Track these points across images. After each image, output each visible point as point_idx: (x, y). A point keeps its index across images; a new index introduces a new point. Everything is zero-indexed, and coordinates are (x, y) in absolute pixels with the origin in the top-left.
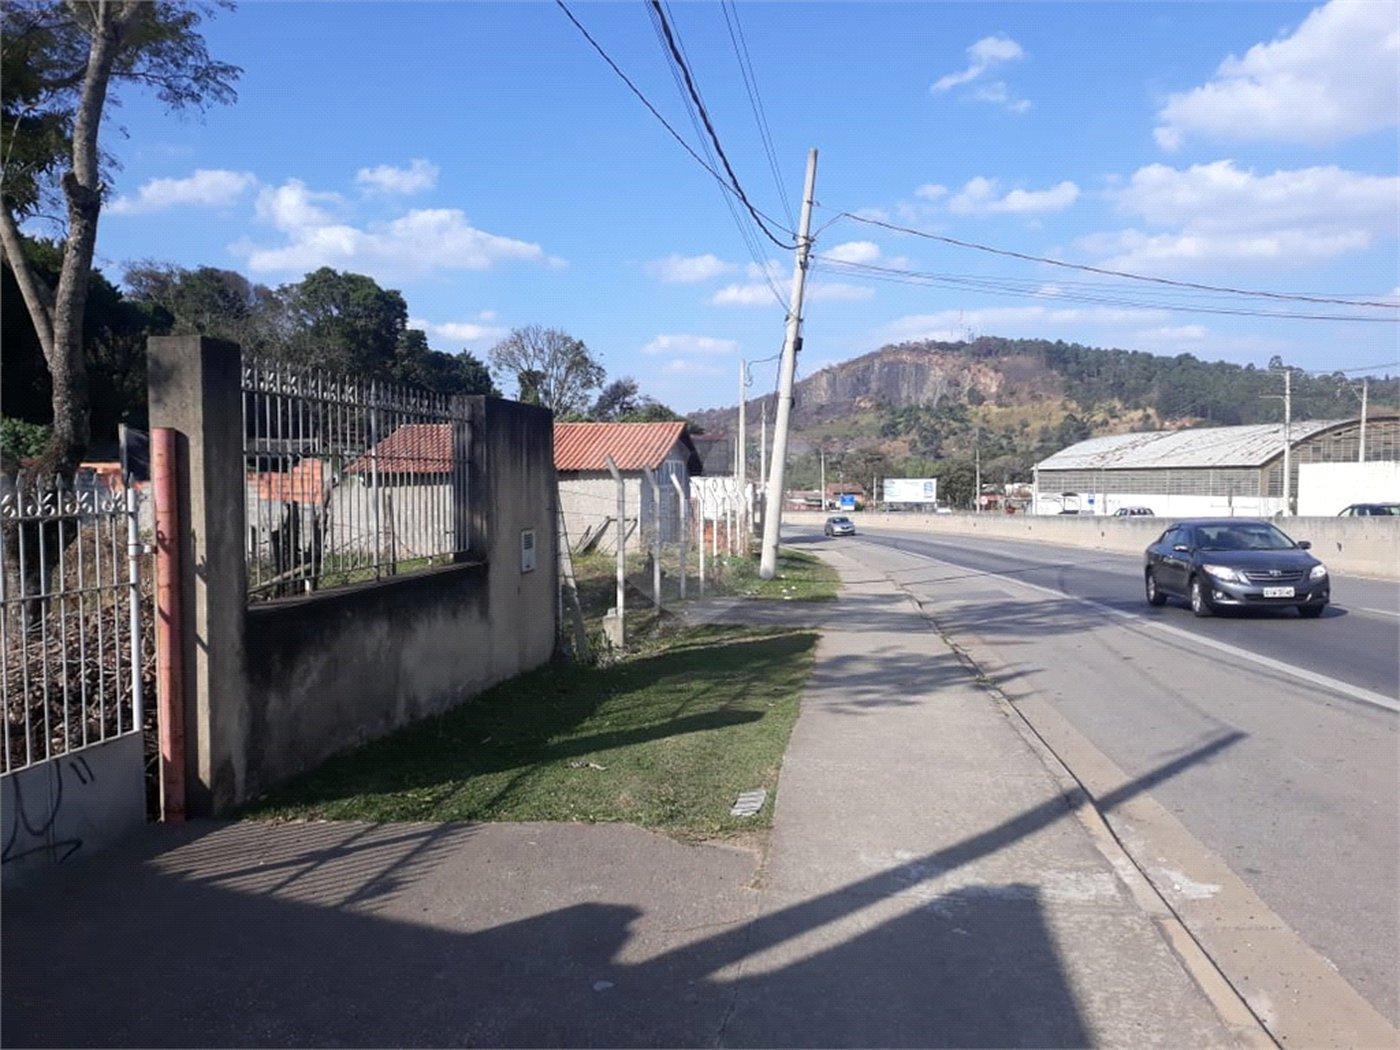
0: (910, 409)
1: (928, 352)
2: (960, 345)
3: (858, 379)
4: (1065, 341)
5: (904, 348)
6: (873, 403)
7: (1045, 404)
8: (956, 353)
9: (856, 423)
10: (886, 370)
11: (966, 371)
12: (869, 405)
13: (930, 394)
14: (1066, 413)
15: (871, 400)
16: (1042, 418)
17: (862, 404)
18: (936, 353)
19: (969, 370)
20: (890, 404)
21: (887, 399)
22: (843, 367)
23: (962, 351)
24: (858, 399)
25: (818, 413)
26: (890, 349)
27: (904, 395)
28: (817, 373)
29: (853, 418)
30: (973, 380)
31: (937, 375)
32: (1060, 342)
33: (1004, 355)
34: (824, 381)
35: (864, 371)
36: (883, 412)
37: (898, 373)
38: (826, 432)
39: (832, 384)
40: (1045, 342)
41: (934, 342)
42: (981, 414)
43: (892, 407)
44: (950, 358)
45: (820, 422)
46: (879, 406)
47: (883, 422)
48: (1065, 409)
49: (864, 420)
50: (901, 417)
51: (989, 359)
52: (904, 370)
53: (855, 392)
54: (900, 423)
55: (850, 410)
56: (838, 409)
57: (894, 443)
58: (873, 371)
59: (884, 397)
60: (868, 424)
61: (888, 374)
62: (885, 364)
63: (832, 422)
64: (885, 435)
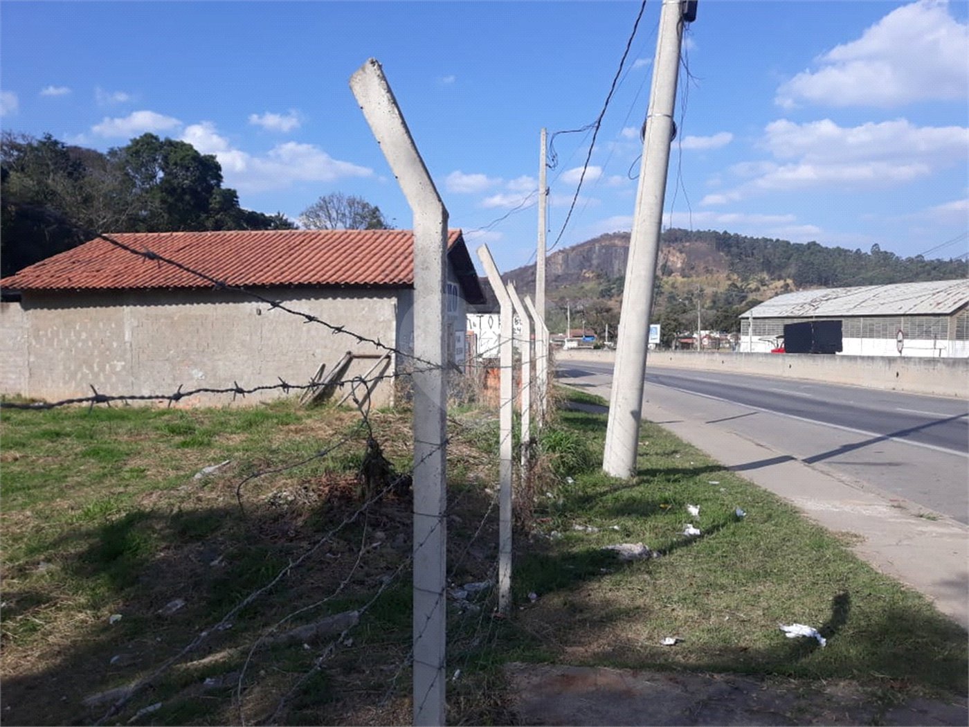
0: (620, 279)
3: (584, 257)
4: (728, 232)
5: (616, 236)
6: (595, 274)
7: (715, 276)
9: (582, 288)
10: (604, 251)
12: (591, 275)
14: (730, 282)
15: (592, 272)
16: (714, 286)
17: (587, 275)
19: (662, 252)
20: (607, 274)
21: (604, 271)
22: (573, 249)
24: (584, 271)
25: (555, 281)
26: (606, 237)
27: (616, 268)
28: (555, 253)
29: (580, 284)
30: (664, 258)
32: (725, 232)
33: (686, 241)
34: (560, 258)
35: (588, 251)
36: (602, 281)
37: (612, 253)
38: (561, 295)
39: (566, 261)
40: (715, 232)
42: (670, 282)
43: (608, 277)
45: (557, 287)
46: (599, 276)
47: (601, 288)
48: (729, 279)
49: (588, 286)
50: (614, 284)
51: (676, 244)
52: (616, 250)
53: (582, 266)
54: (613, 288)
55: (578, 279)
56: (569, 278)
57: (610, 302)
58: (595, 252)
59: (602, 270)
60: (590, 289)
61: (605, 254)
62: (603, 247)
63: (565, 287)
64: (603, 296)
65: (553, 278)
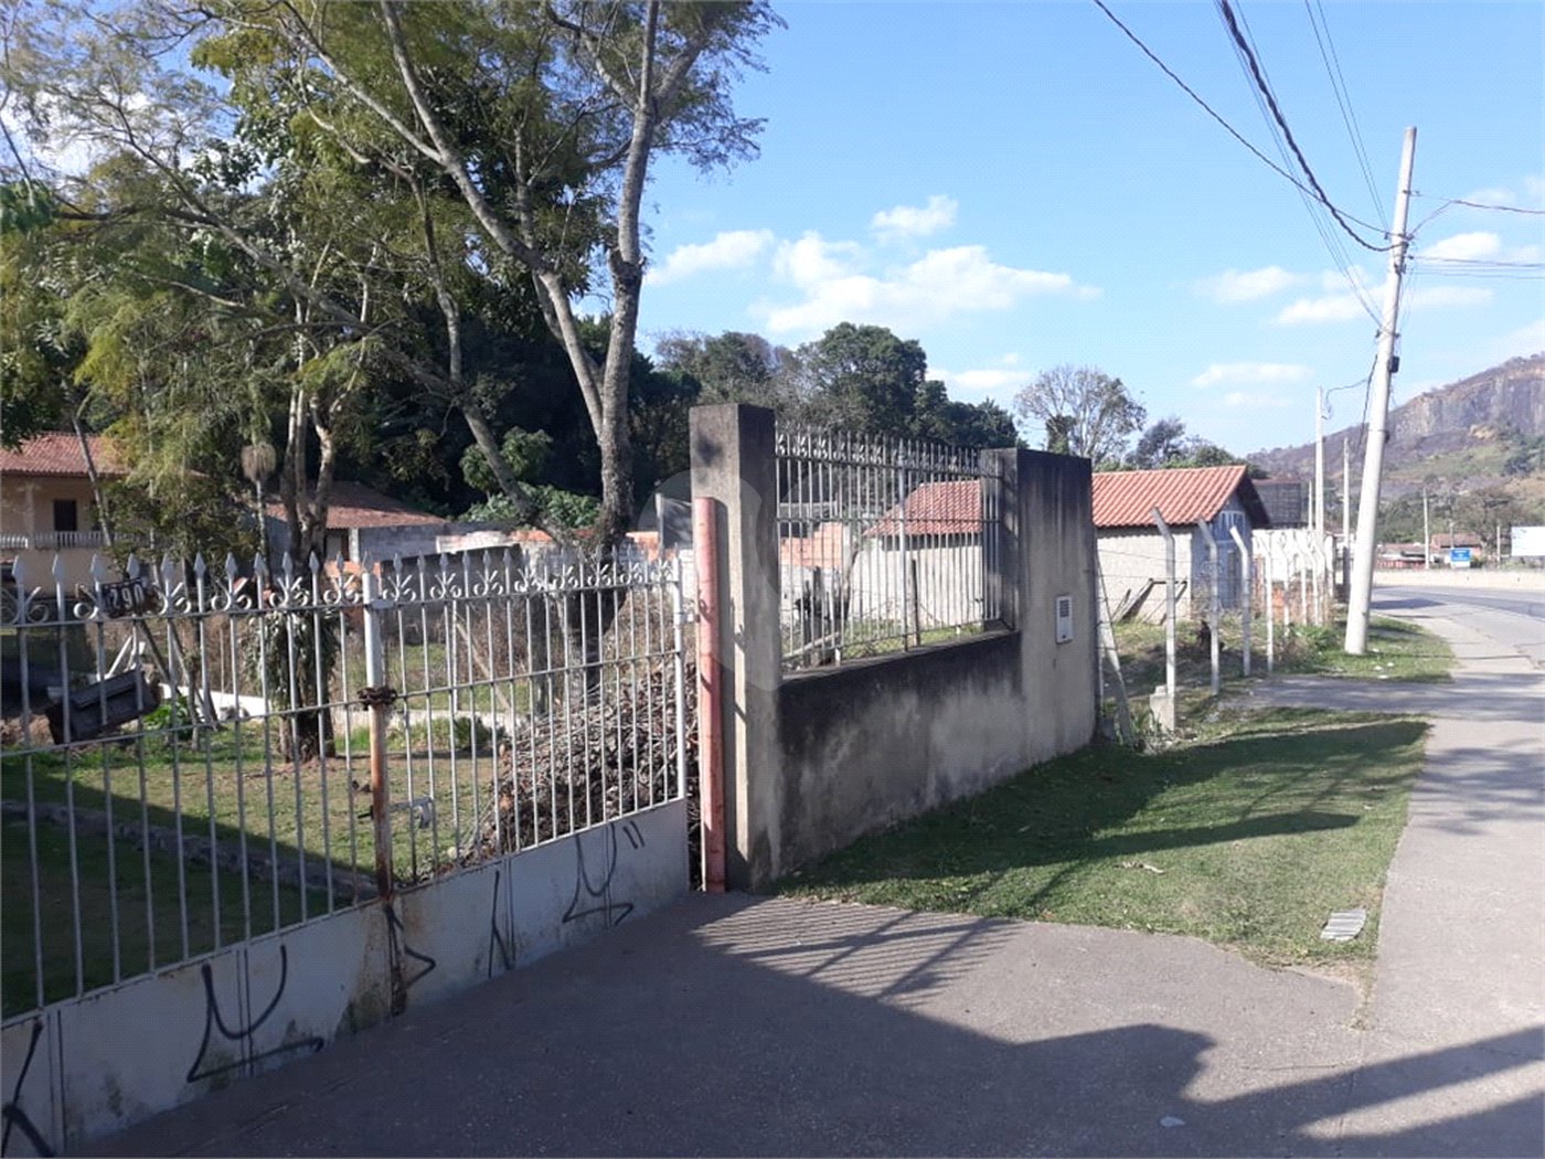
3: (1473, 403)
5: (1537, 360)
6: (1495, 431)
9: (1471, 457)
10: (1512, 389)
12: (1488, 434)
15: (1491, 428)
17: (1479, 434)
20: (1518, 431)
21: (1514, 425)
22: (1451, 389)
24: (1473, 427)
25: (1418, 447)
26: (1518, 363)
27: (1538, 420)
28: (1416, 399)
29: (1466, 451)
34: (1425, 407)
35: (1480, 392)
36: (1509, 443)
37: (1529, 392)
38: (1429, 471)
39: (1437, 411)
43: (1522, 436)
45: (1421, 458)
46: (1502, 436)
47: (1508, 455)
49: (1481, 454)
50: (1534, 448)
52: (1538, 388)
53: (1469, 419)
54: (1534, 455)
55: (1462, 442)
56: (1445, 442)
57: (1525, 481)
58: (1494, 392)
59: (1509, 424)
60: (1487, 459)
61: (1515, 395)
62: (1511, 383)
63: (1437, 458)
64: (1512, 471)
65: (1414, 443)
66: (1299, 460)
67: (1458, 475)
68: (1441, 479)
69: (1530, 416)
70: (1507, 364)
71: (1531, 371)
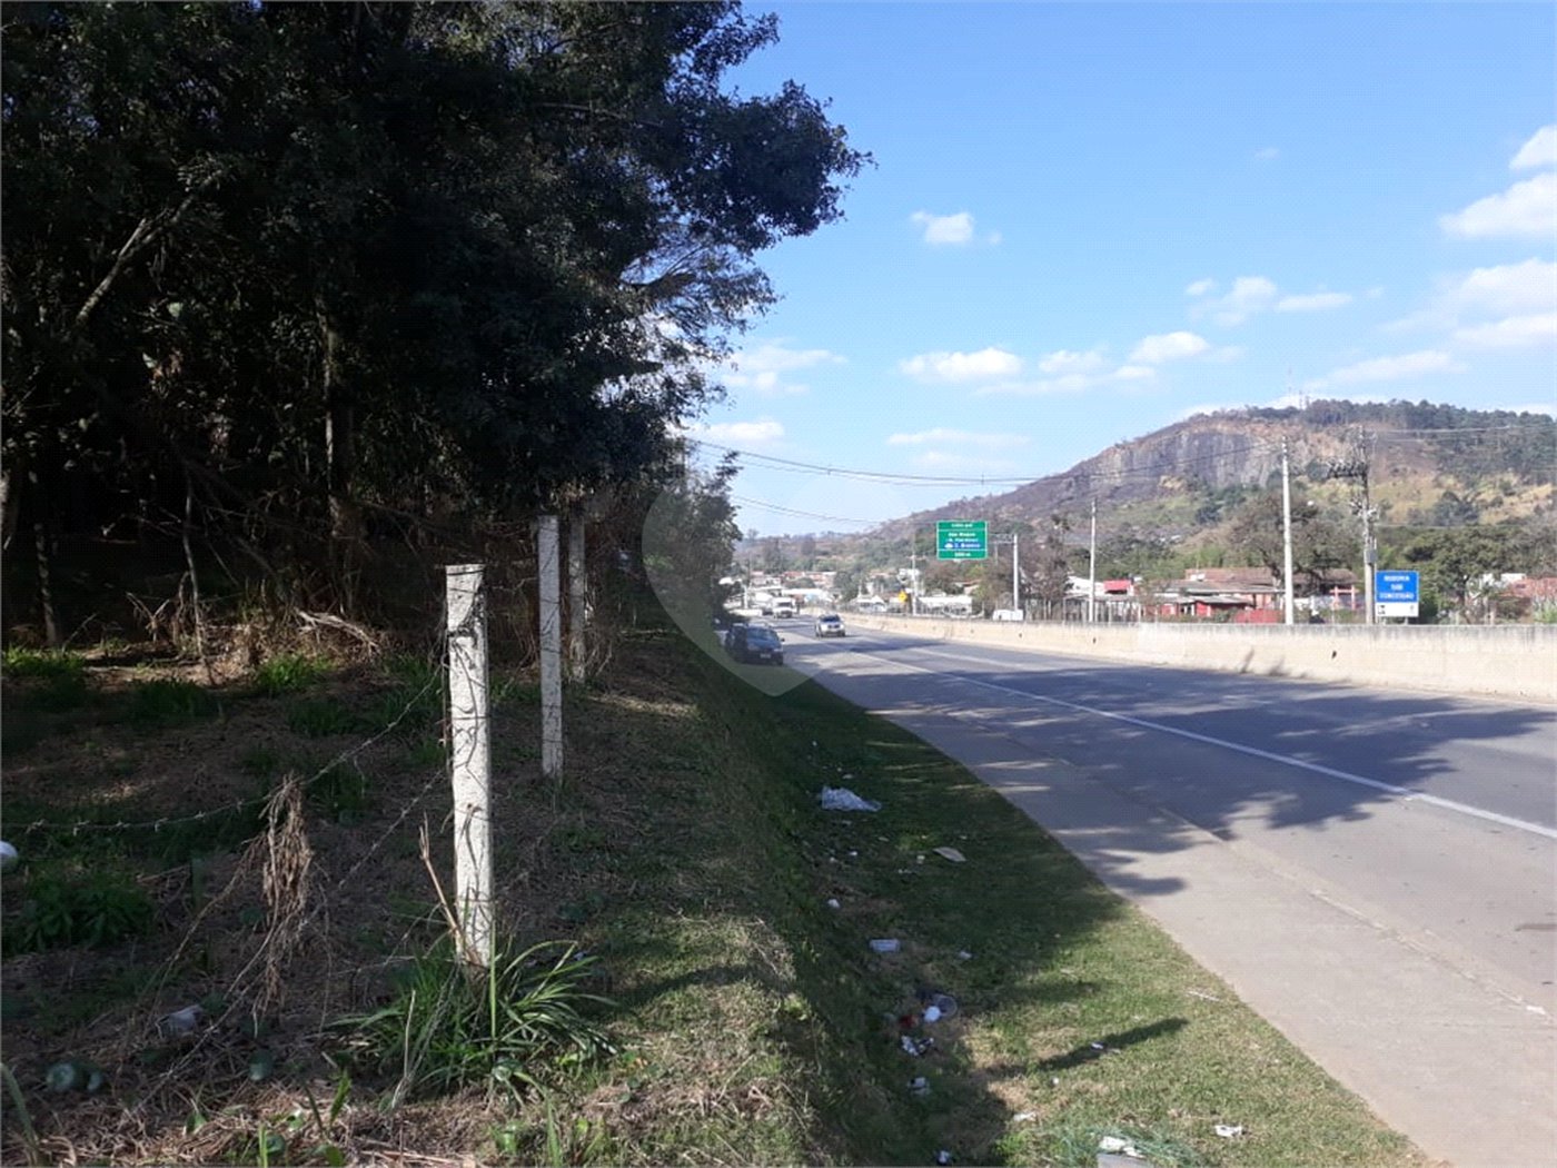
0: (1231, 490)
1: (1249, 421)
2: (1290, 413)
3: (1161, 456)
4: (1431, 402)
5: (1216, 417)
6: (1183, 481)
7: (1411, 480)
8: (1286, 421)
9: (1161, 507)
10: (1196, 443)
11: (1301, 443)
12: (1178, 485)
13: (1255, 472)
14: (1442, 491)
15: (1179, 480)
16: (1412, 498)
17: (1169, 485)
18: (1259, 422)
19: (1306, 441)
20: (1205, 483)
21: (1201, 477)
22: (1141, 441)
23: (1296, 420)
24: (1163, 478)
25: (1111, 497)
26: (1200, 419)
27: (1220, 473)
28: (1108, 450)
29: (1157, 501)
30: (1310, 452)
31: (1260, 448)
32: (1424, 403)
33: (1351, 421)
34: (1117, 459)
35: (1168, 445)
36: (1198, 493)
37: (1211, 447)
38: (1122, 519)
39: (1128, 461)
40: (1406, 403)
41: (1256, 408)
42: (1326, 494)
43: (1209, 487)
44: (1277, 427)
45: (1115, 507)
46: (1191, 487)
47: (1197, 506)
48: (1439, 485)
49: (1173, 504)
50: (1221, 499)
51: (1329, 427)
52: (1220, 443)
53: (1157, 470)
54: (1220, 506)
55: (1153, 492)
56: (1136, 491)
57: (1214, 531)
58: (1180, 446)
59: (1196, 476)
60: (1178, 508)
61: (1199, 448)
62: (1195, 437)
63: (1130, 507)
64: (1202, 521)
65: (1108, 493)
66: (999, 507)
67: (1150, 523)
68: (1135, 528)
69: (1213, 468)
70: (1191, 419)
71: (1213, 426)
